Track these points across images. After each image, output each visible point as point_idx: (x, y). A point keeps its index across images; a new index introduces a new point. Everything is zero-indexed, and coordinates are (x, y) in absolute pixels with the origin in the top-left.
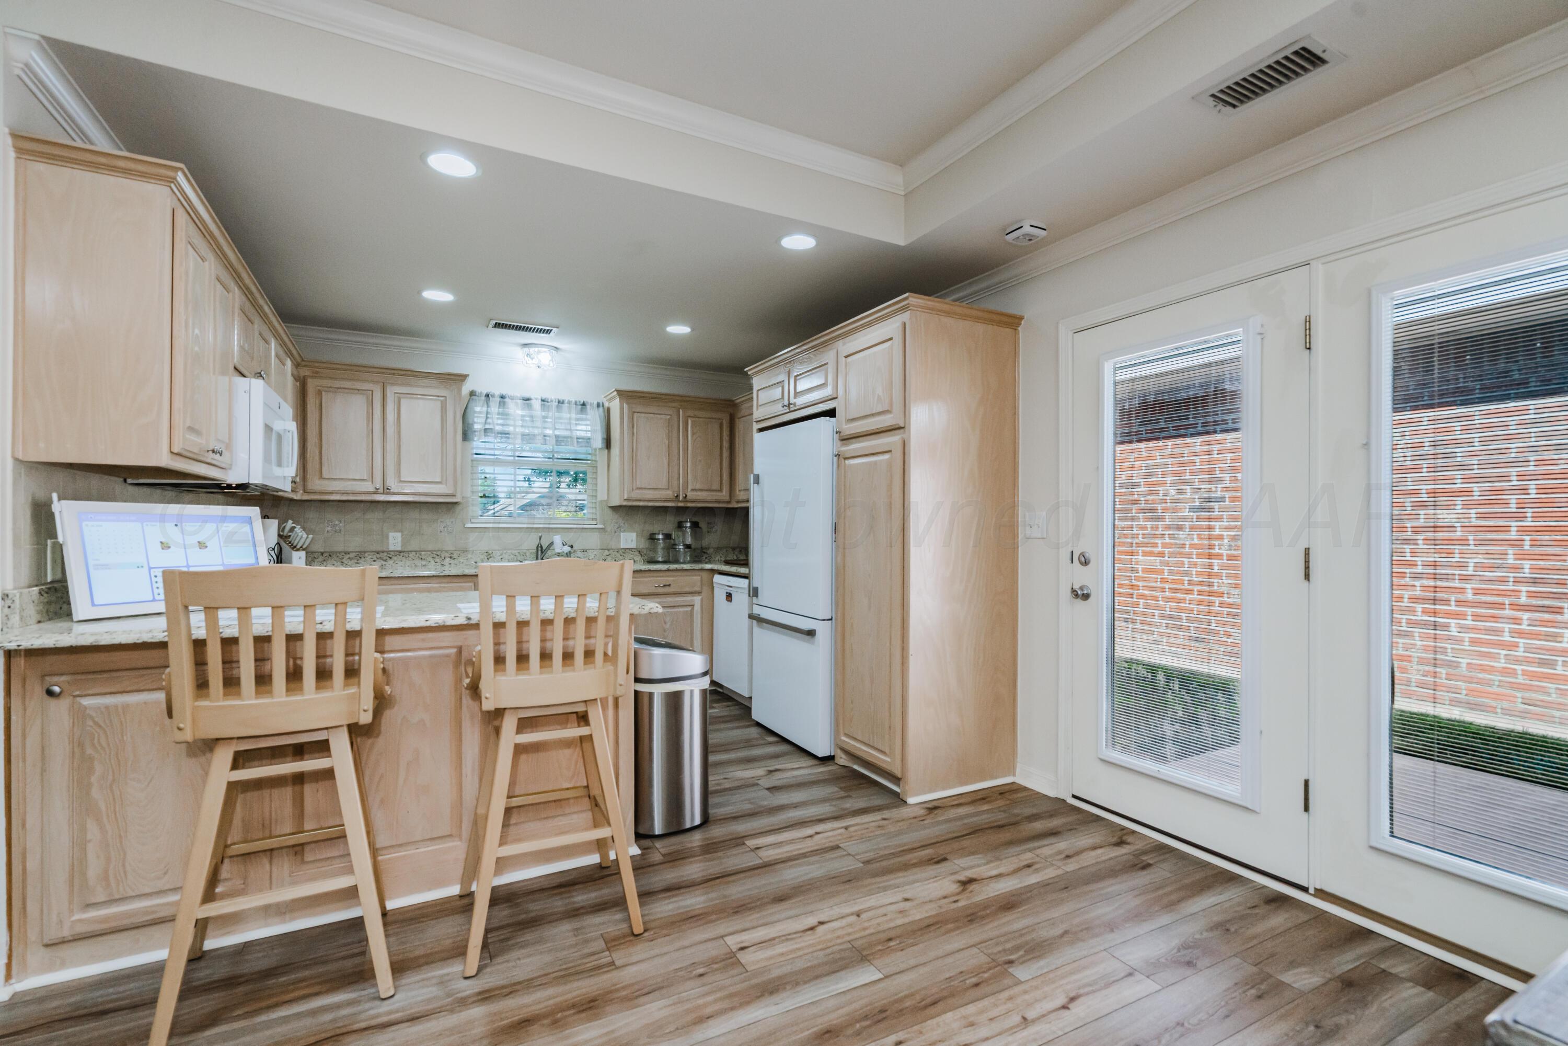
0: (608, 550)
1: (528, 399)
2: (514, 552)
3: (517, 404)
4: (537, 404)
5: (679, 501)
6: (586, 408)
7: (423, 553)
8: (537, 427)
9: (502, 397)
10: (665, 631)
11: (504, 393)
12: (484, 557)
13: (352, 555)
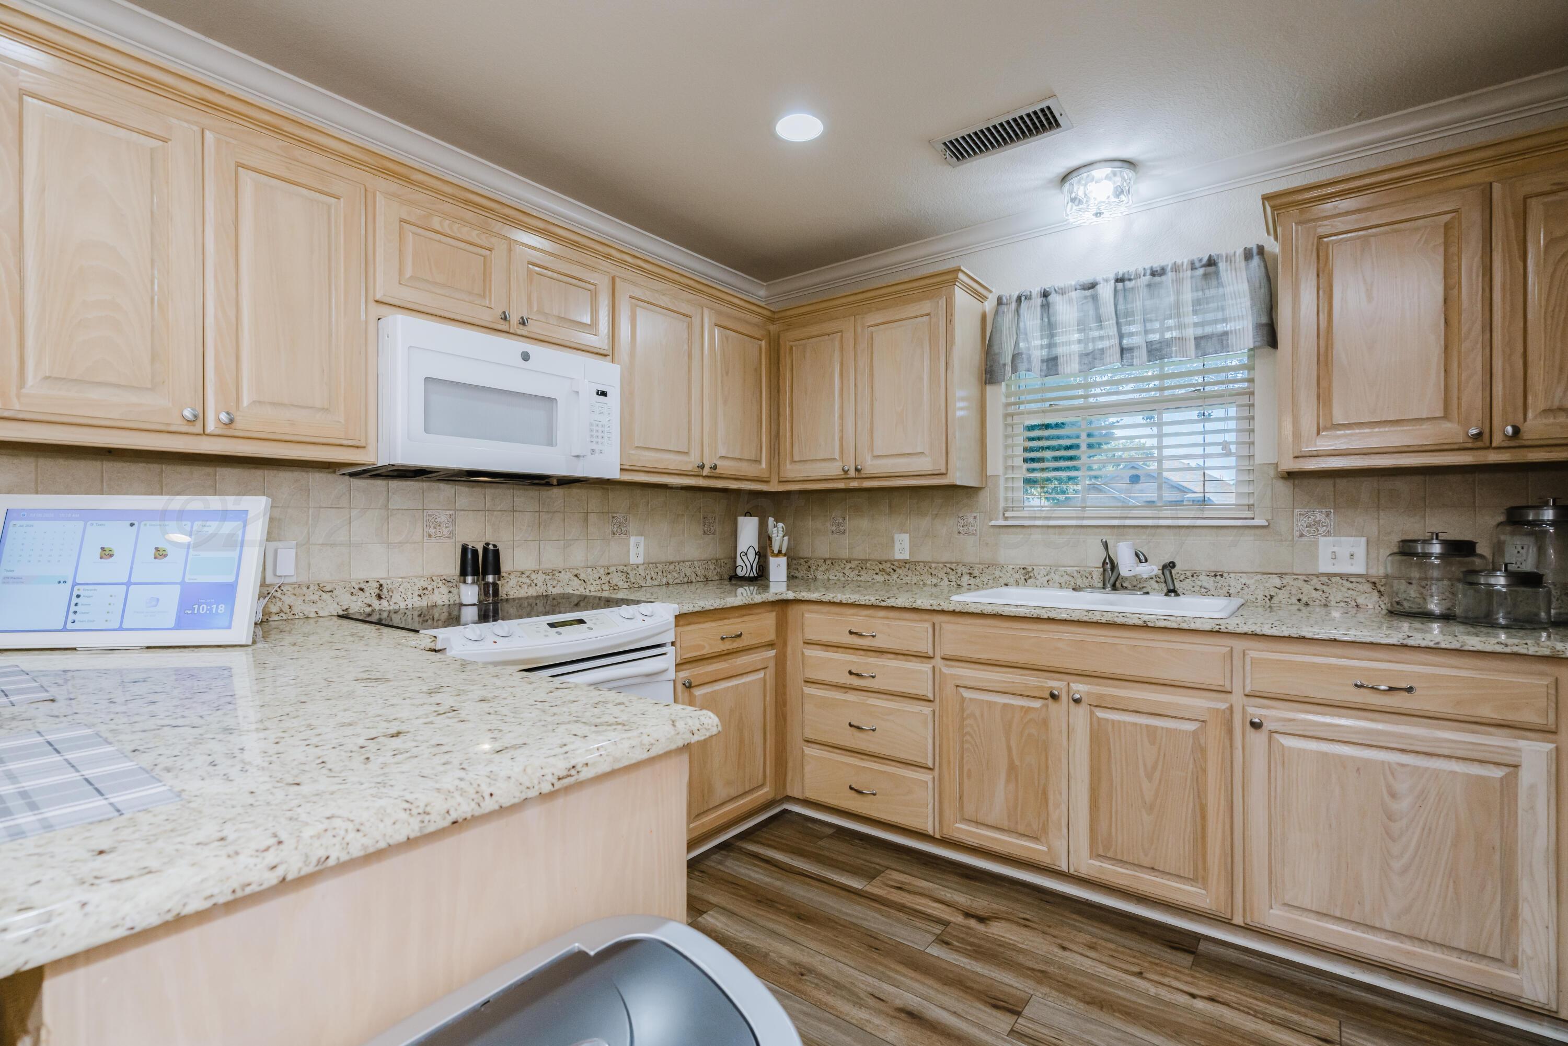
0: (1281, 575)
1: (1093, 286)
2: (1069, 570)
3: (1070, 301)
4: (1106, 292)
5: (1489, 447)
6: (1217, 273)
7: (933, 565)
8: (1109, 337)
9: (1045, 295)
10: (1390, 817)
11: (1047, 286)
12: (1019, 576)
13: (853, 565)
